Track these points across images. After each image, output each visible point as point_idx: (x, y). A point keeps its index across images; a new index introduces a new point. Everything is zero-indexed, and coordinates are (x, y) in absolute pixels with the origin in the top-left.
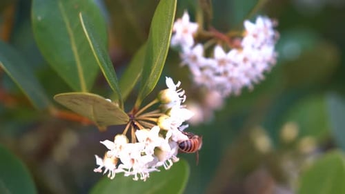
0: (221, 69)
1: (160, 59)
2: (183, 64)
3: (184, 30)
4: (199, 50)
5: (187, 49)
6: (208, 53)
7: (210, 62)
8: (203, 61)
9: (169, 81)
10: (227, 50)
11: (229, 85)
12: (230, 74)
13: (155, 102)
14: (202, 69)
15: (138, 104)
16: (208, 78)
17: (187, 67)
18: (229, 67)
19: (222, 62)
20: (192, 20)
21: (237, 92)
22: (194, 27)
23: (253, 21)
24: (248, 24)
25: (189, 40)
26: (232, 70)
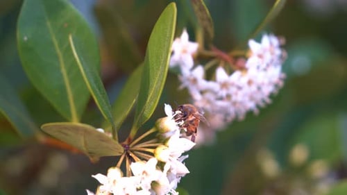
0: (223, 93)
1: (157, 84)
2: (181, 87)
3: (183, 49)
4: (199, 72)
5: (186, 71)
6: (210, 76)
7: (211, 85)
8: (203, 84)
9: (168, 109)
10: (230, 72)
11: (232, 110)
12: (234, 98)
13: (152, 131)
14: (202, 93)
15: (133, 132)
16: (209, 102)
17: (186, 90)
18: (233, 90)
19: (224, 85)
20: (192, 39)
21: (241, 117)
22: (194, 47)
23: (259, 40)
24: (252, 44)
25: (189, 62)
26: (236, 94)
